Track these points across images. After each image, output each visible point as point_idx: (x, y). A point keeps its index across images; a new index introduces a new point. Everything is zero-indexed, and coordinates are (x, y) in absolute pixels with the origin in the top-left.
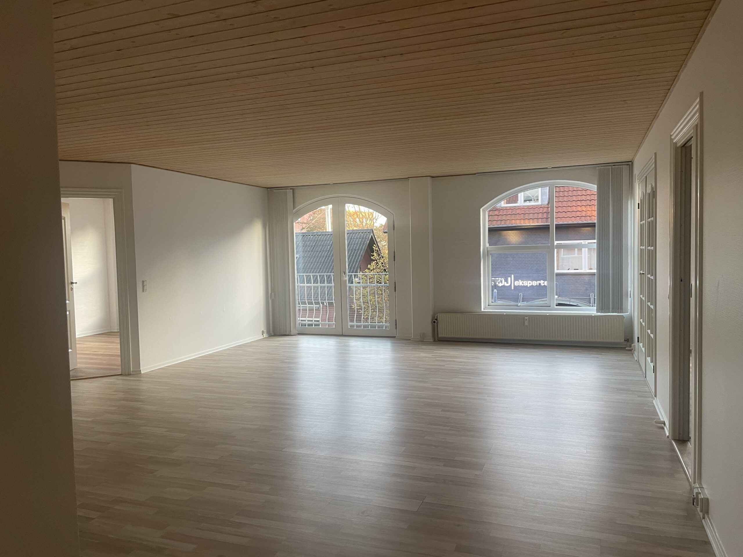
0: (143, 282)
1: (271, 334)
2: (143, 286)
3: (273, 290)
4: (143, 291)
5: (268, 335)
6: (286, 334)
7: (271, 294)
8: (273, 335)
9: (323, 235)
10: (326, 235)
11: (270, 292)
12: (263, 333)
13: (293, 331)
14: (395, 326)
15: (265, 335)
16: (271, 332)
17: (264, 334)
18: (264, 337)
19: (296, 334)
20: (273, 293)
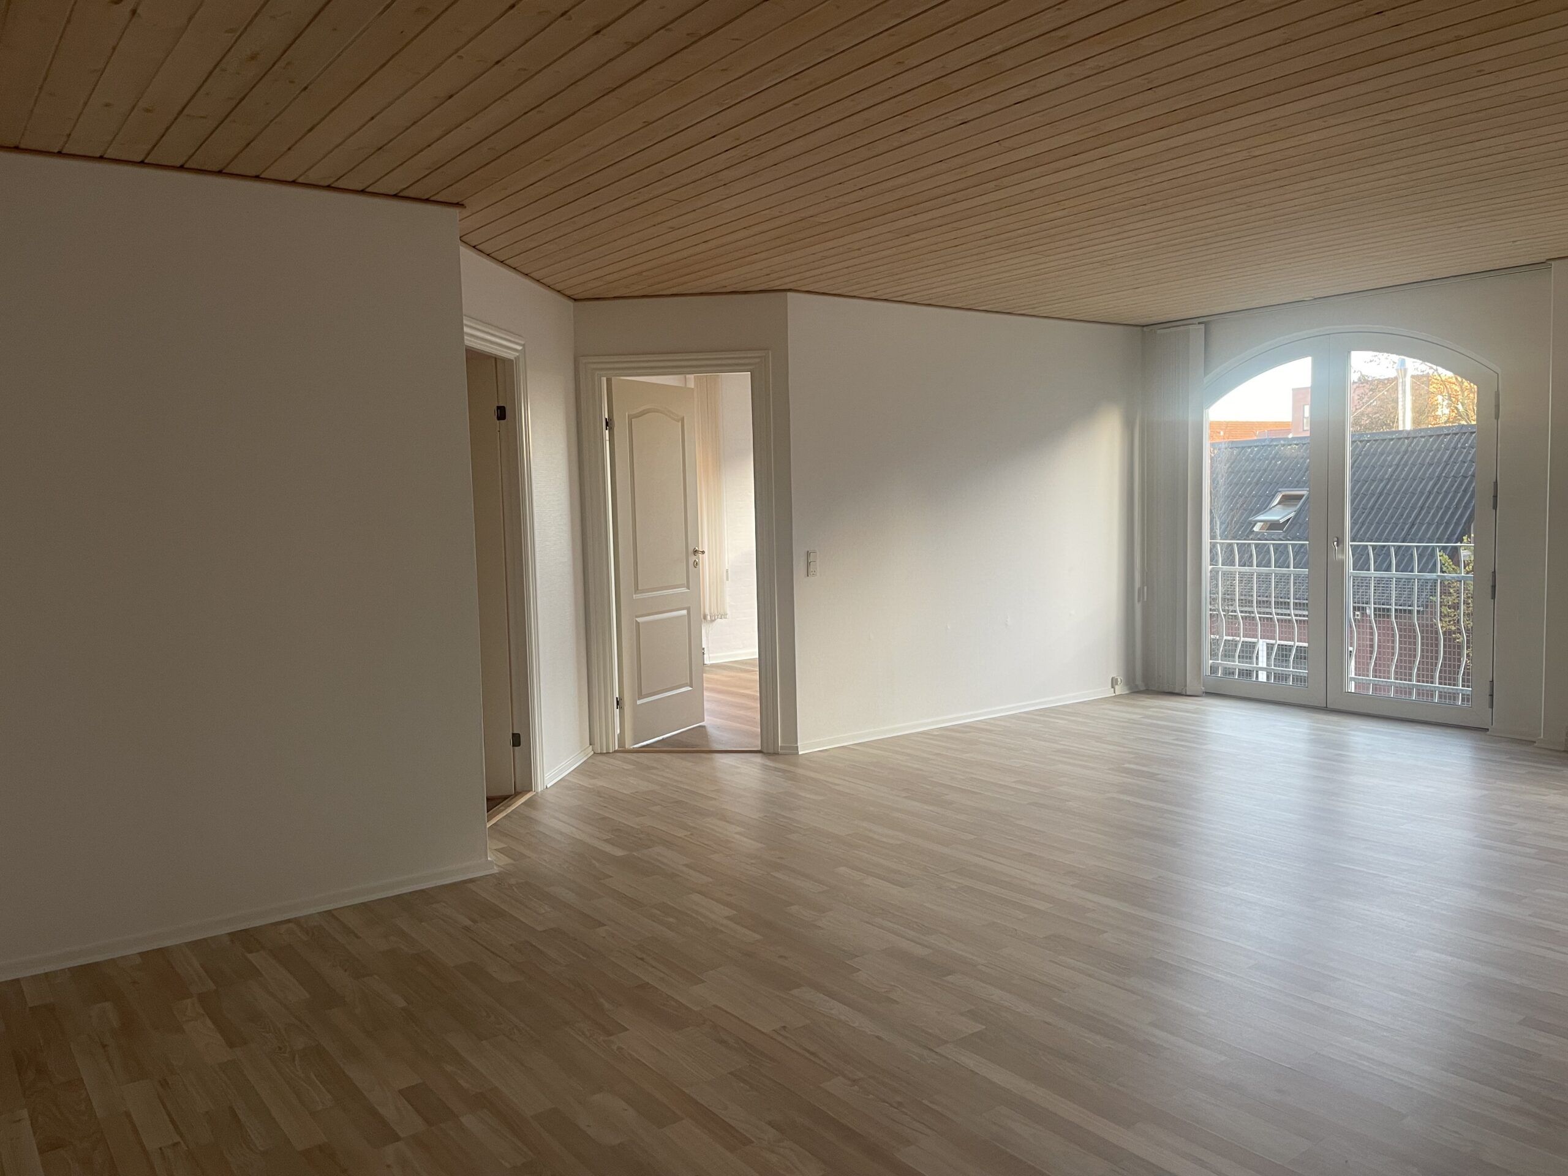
0: (808, 554)
1: (1137, 686)
2: (808, 564)
3: (1147, 580)
4: (808, 576)
5: (1130, 689)
6: (1174, 692)
7: (1141, 590)
8: (1142, 688)
9: (1376, 440)
10: (1384, 440)
11: (1137, 584)
12: (1114, 682)
13: (1192, 685)
14: (1488, 697)
15: (1120, 689)
16: (1139, 682)
17: (1117, 687)
18: (1117, 693)
19: (1200, 693)
20: (1145, 588)
